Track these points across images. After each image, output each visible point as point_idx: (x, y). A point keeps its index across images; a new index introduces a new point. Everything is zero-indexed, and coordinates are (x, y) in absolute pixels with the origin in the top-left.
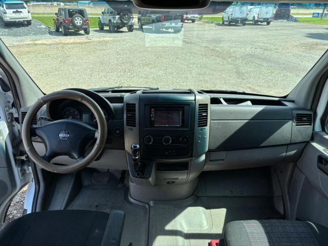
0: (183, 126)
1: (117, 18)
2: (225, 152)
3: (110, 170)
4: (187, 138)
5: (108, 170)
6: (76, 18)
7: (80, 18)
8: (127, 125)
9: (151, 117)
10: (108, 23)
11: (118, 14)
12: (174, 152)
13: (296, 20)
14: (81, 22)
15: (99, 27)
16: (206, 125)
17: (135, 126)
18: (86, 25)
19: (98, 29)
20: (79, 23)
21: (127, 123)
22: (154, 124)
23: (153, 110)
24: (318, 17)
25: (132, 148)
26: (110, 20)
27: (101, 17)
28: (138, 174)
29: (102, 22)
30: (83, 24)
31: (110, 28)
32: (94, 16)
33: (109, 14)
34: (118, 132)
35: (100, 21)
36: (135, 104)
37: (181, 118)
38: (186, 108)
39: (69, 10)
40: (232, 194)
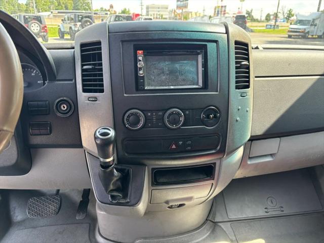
0: (205, 87)
1: (78, 26)
2: (279, 139)
3: (60, 192)
4: (215, 112)
5: (58, 191)
6: (33, 25)
7: (37, 25)
8: (84, 91)
9: (136, 69)
10: (68, 30)
11: (80, 21)
12: (189, 142)
13: (252, 31)
14: (39, 28)
15: (59, 36)
16: (248, 87)
17: (102, 91)
18: (44, 32)
19: (59, 38)
20: (36, 30)
21: (83, 85)
22: (144, 86)
23: (140, 52)
24: (271, 28)
25: (96, 138)
26: (71, 28)
27: (61, 25)
28: (113, 197)
29: (62, 30)
30: (40, 31)
31: (71, 36)
32: (54, 27)
33: (69, 22)
34: (64, 107)
35: (60, 29)
36: (99, 43)
37: (201, 69)
38: (211, 47)
39: (24, 17)
40: (266, 212)
